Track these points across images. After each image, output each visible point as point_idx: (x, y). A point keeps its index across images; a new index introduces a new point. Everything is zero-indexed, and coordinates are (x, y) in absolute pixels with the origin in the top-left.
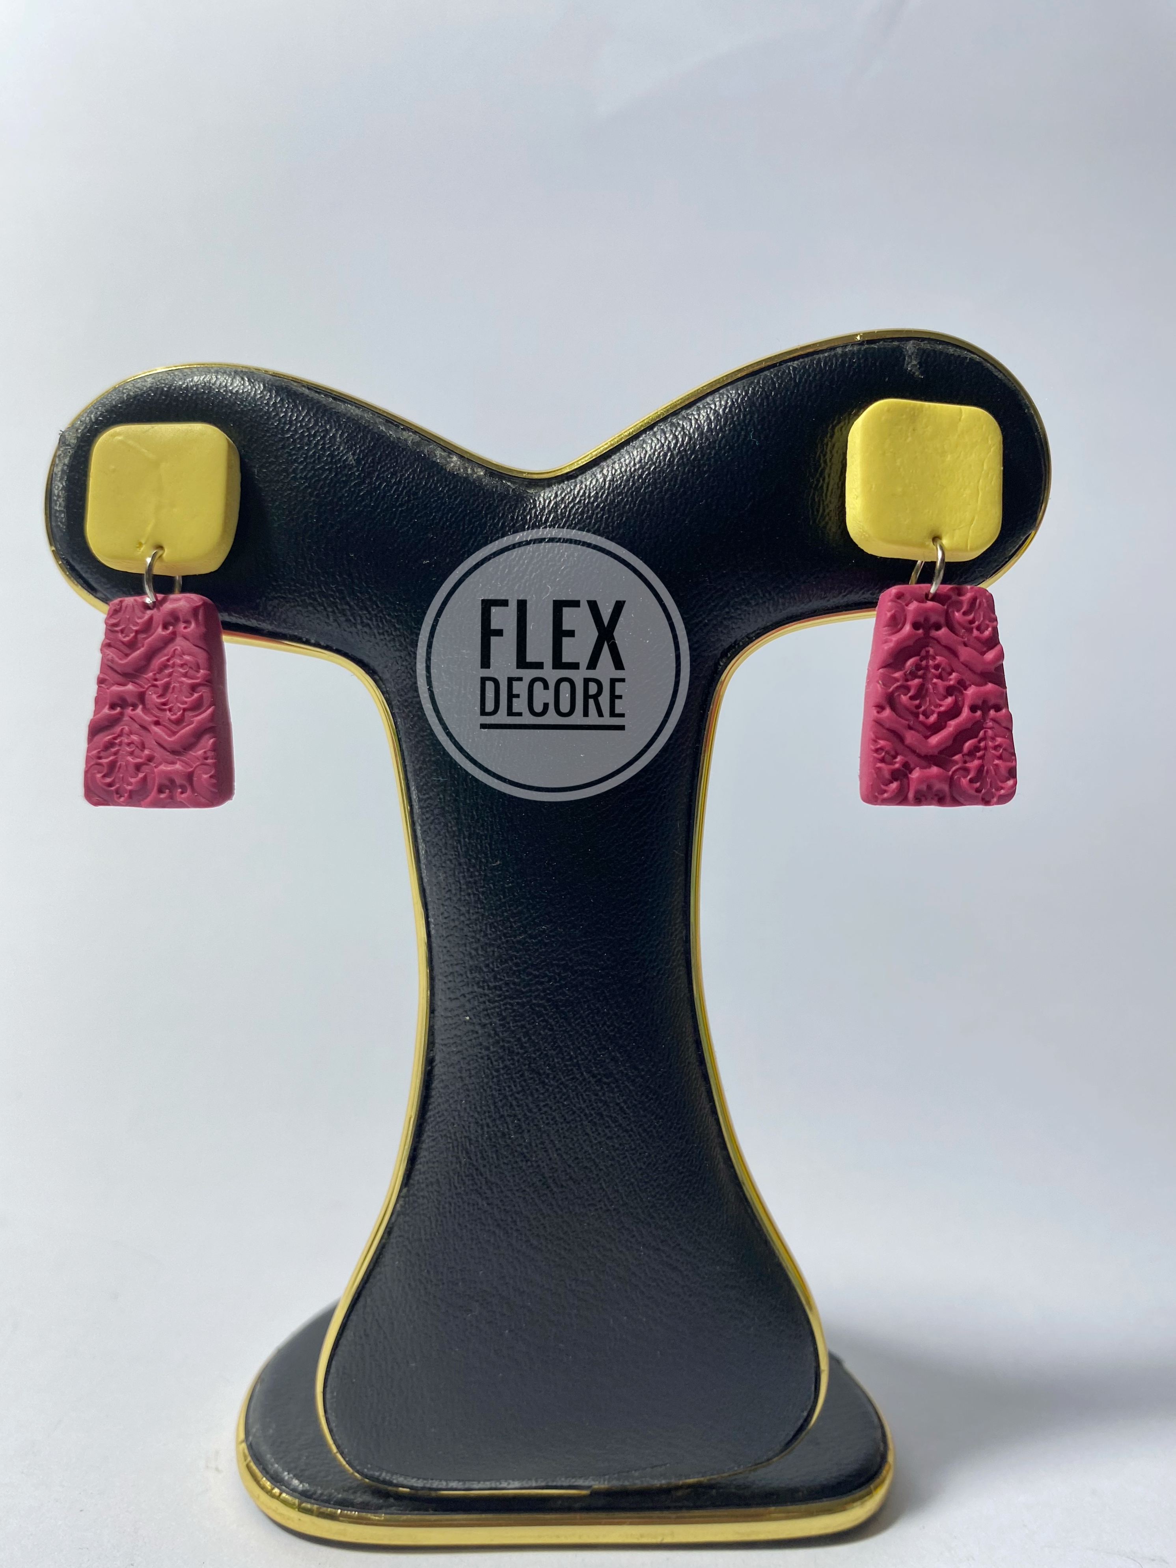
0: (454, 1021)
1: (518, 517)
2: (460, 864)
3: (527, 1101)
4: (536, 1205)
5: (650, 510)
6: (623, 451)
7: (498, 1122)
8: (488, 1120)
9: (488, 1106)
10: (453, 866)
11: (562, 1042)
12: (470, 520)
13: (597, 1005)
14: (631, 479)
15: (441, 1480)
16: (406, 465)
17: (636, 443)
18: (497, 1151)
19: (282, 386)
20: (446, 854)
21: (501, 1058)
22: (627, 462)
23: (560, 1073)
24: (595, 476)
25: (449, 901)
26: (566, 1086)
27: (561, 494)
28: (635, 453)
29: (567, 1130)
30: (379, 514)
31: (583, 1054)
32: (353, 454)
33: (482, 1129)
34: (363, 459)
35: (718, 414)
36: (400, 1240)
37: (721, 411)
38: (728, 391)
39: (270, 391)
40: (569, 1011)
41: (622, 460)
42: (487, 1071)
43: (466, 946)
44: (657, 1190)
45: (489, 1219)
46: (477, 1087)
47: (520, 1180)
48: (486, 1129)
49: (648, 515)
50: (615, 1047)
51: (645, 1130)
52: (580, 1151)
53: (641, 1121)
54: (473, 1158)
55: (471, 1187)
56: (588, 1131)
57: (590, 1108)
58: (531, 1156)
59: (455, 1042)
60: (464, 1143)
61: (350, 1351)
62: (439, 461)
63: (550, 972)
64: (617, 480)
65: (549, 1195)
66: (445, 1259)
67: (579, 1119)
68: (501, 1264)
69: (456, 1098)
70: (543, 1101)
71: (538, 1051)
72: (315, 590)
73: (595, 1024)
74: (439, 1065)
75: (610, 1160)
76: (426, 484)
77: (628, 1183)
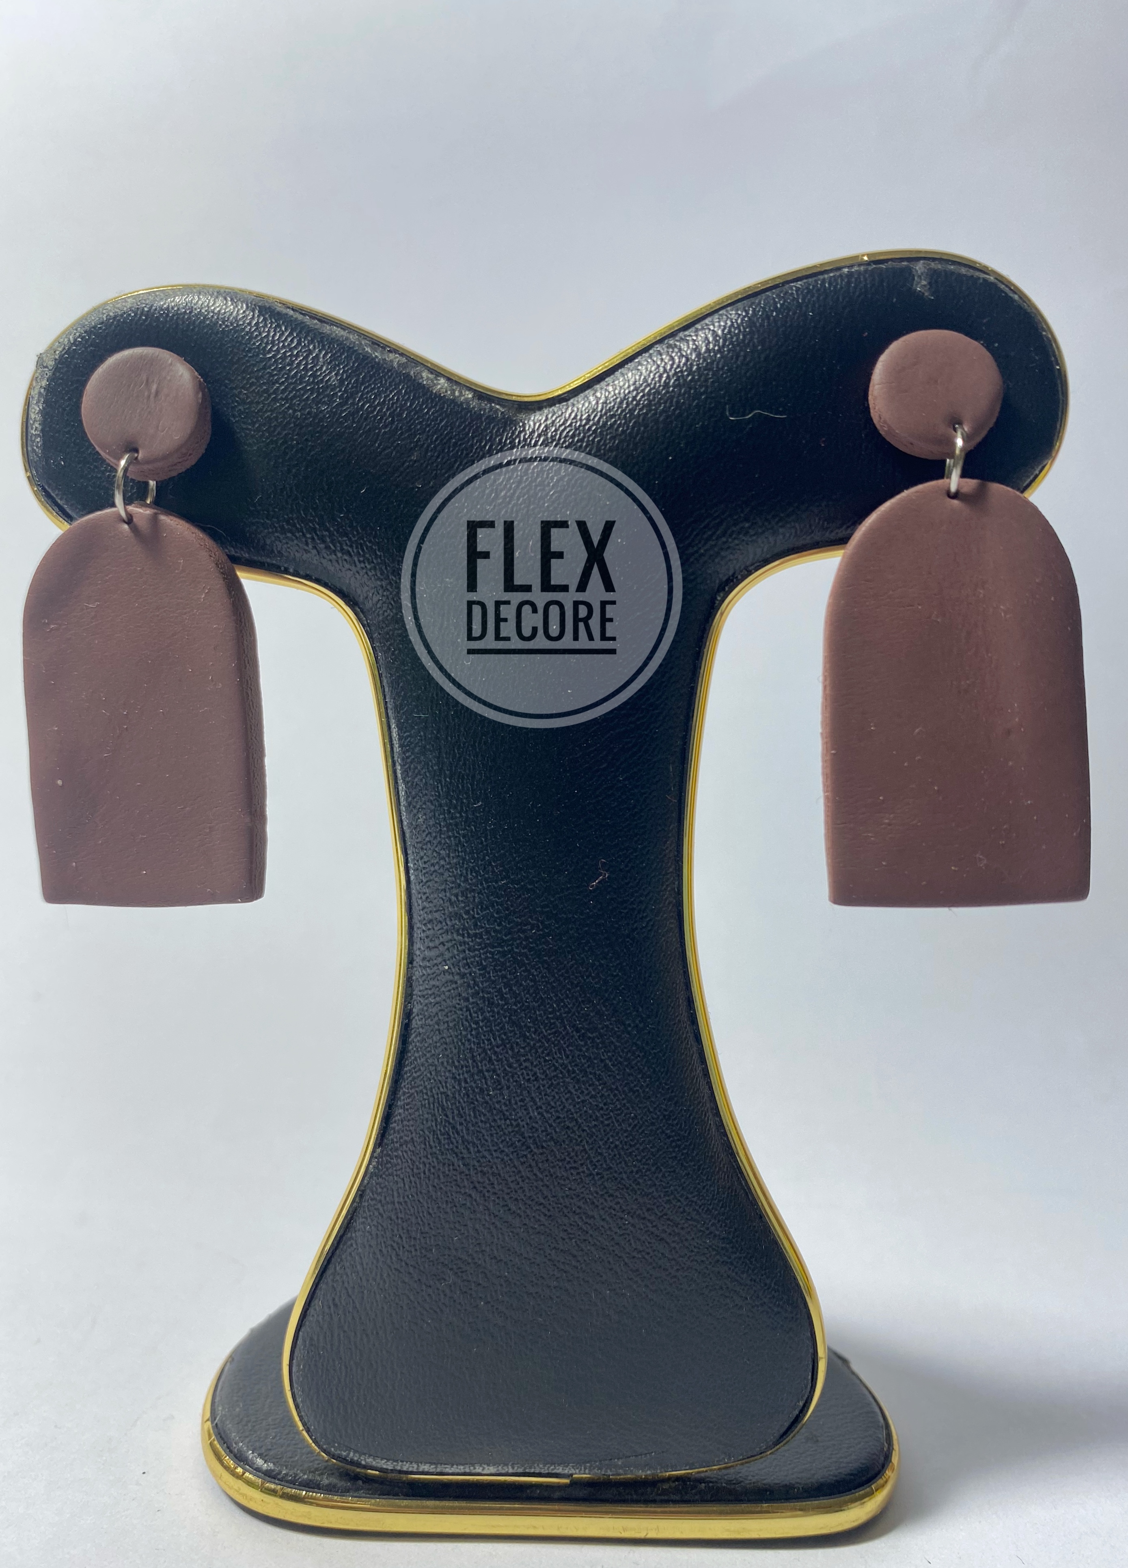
0: (432, 971)
1: (506, 440)
2: (441, 805)
3: (507, 1056)
4: (514, 1166)
5: (644, 432)
6: (617, 374)
7: (476, 1077)
8: (466, 1075)
9: (465, 1059)
10: (433, 807)
11: (545, 993)
13: (582, 956)
14: (625, 402)
15: (411, 1463)
16: (390, 385)
17: (631, 365)
18: (474, 1108)
19: (265, 307)
20: (426, 794)
21: (481, 1009)
22: (622, 384)
23: (541, 1027)
24: (588, 398)
25: (429, 844)
26: (548, 1041)
27: (552, 417)
28: (630, 375)
29: (549, 1088)
30: (361, 436)
31: (567, 1006)
32: (336, 375)
33: (460, 1084)
34: (346, 379)
35: (717, 335)
36: (372, 1203)
37: (720, 332)
38: (727, 311)
39: (253, 311)
40: (552, 961)
41: (616, 382)
42: (465, 1023)
43: (445, 892)
44: (643, 1154)
45: (466, 1180)
46: (455, 1040)
47: (498, 1139)
48: (463, 1084)
49: (642, 438)
50: (600, 1000)
51: (631, 1090)
52: (562, 1110)
53: (627, 1080)
54: (450, 1116)
55: (447, 1146)
56: (570, 1088)
57: (573, 1064)
58: (511, 1114)
59: (434, 993)
60: (440, 1100)
61: (318, 1321)
62: (425, 383)
63: (532, 919)
64: (610, 403)
65: (529, 1156)
66: (419, 1224)
67: (561, 1075)
68: (476, 1230)
69: (433, 1051)
70: (524, 1056)
71: (519, 1003)
72: (295, 515)
73: (579, 975)
74: (416, 1018)
75: (594, 1120)
76: (411, 405)
77: (612, 1146)
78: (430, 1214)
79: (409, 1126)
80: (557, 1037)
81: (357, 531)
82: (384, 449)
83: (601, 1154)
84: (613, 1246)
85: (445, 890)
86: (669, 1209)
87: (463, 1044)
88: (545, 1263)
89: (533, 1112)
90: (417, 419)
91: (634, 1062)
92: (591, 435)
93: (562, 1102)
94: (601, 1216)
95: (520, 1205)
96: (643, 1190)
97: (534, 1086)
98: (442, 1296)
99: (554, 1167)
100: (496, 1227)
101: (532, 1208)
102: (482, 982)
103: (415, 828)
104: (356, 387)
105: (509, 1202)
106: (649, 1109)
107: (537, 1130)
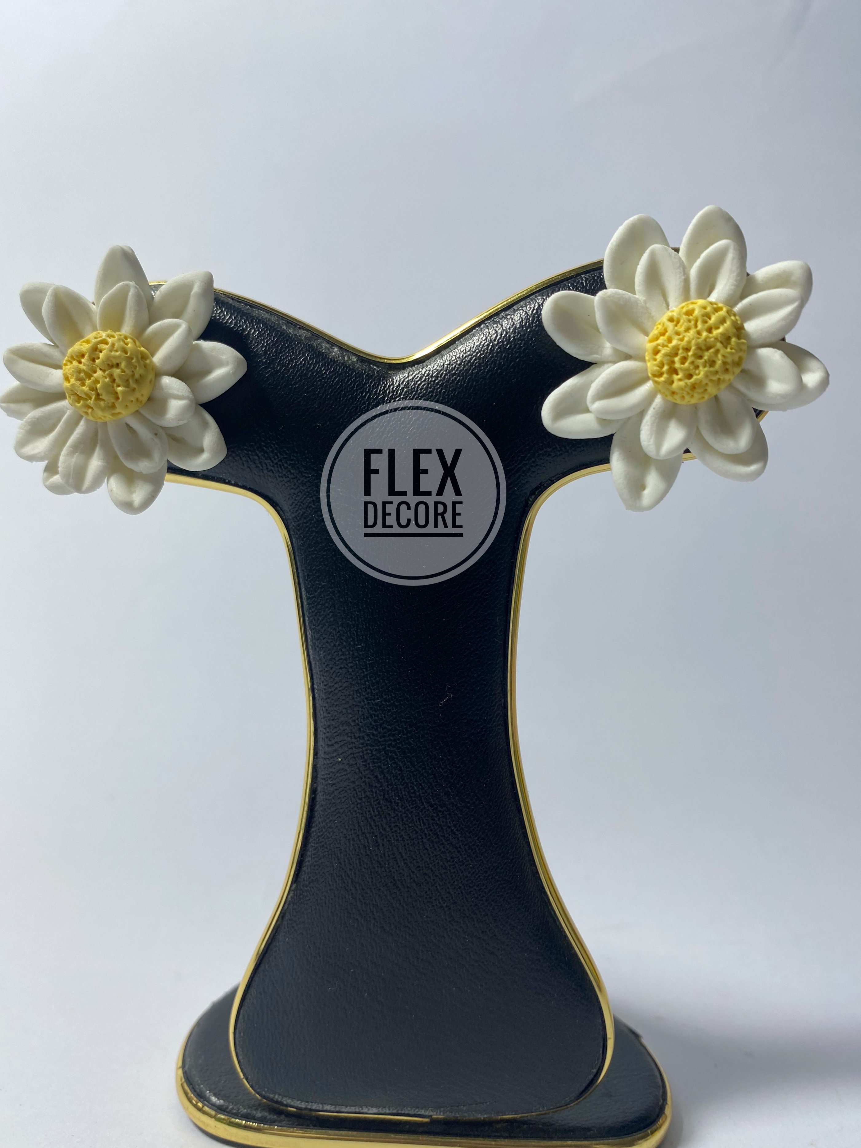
0: (330, 762)
1: (380, 392)
2: (335, 646)
3: (382, 822)
4: (388, 900)
5: (476, 386)
6: (458, 343)
7: (361, 837)
8: (354, 836)
9: (354, 825)
10: (330, 647)
11: (408, 779)
13: (434, 753)
14: (463, 363)
15: (318, 1104)
16: (300, 354)
17: (468, 337)
18: (360, 859)
20: (325, 638)
21: (364, 790)
22: (461, 351)
23: (406, 803)
24: (437, 362)
25: (327, 673)
26: (411, 812)
27: (412, 375)
28: (467, 344)
29: (412, 845)
30: (279, 390)
31: (424, 789)
33: (349, 842)
35: (528, 314)
36: (290, 922)
40: (413, 757)
41: (457, 349)
42: (353, 799)
44: (479, 893)
45: (354, 909)
46: (346, 811)
47: (376, 881)
49: (475, 389)
50: (447, 784)
51: (470, 848)
52: (421, 861)
53: (467, 841)
54: (343, 864)
55: (341, 885)
56: (427, 846)
58: (385, 864)
59: (331, 778)
60: (336, 852)
61: (253, 1003)
62: (324, 351)
63: (399, 727)
65: (398, 893)
67: (420, 837)
68: (362, 944)
69: (331, 818)
70: (394, 823)
71: (391, 786)
73: (432, 766)
74: (320, 794)
75: (443, 869)
76: (314, 368)
78: (329, 931)
79: (314, 870)
80: (417, 810)
81: (277, 456)
82: (295, 400)
84: (458, 957)
85: (338, 705)
86: (497, 932)
87: (352, 814)
88: (410, 967)
89: (401, 863)
90: (318, 377)
91: (472, 829)
92: (439, 388)
93: (421, 856)
94: (449, 936)
95: (392, 927)
96: (479, 918)
97: (401, 844)
99: (415, 901)
100: (375, 942)
101: (400, 930)
102: (364, 771)
103: (318, 661)
104: (276, 355)
105: (384, 924)
106: (483, 862)
107: (403, 875)
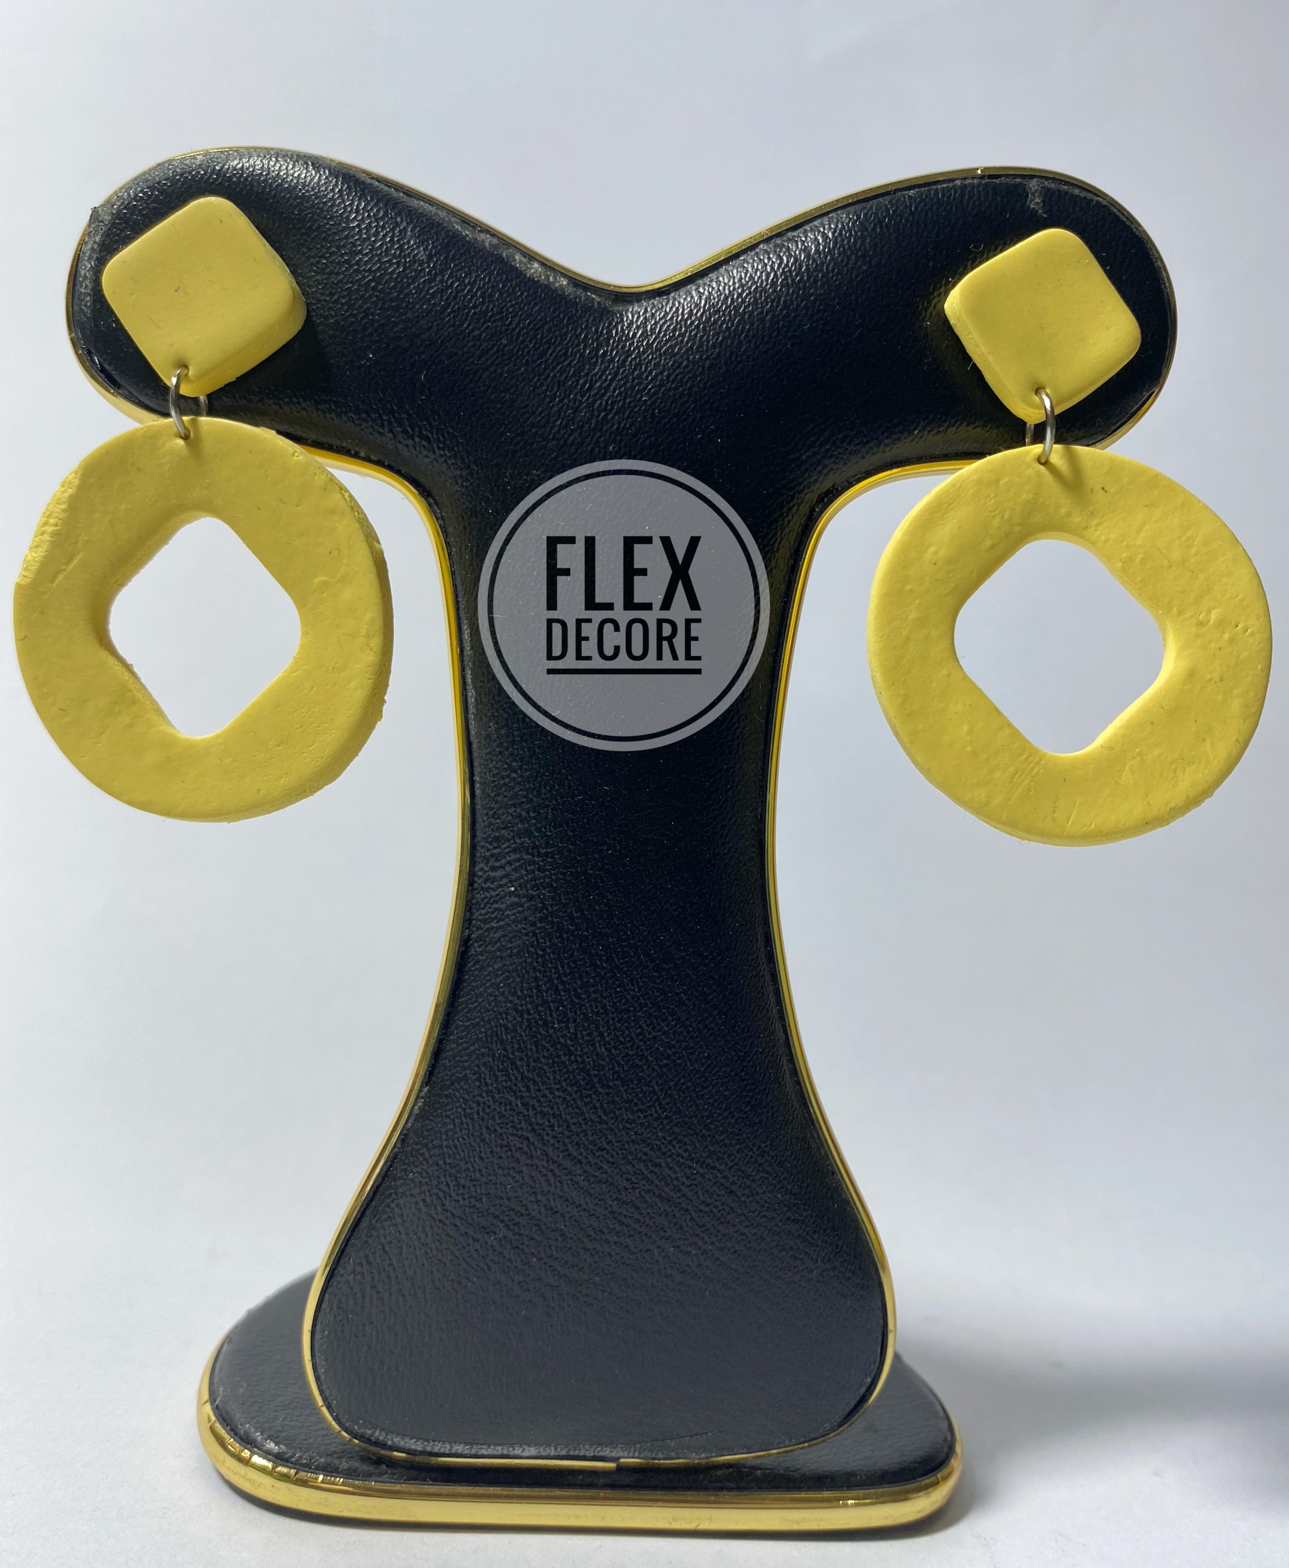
0: (496, 893)
4: (578, 1107)
6: (722, 270)
7: (541, 1009)
8: (529, 1006)
10: (506, 716)
11: (619, 919)
12: (550, 328)
19: (349, 174)
24: (690, 293)
25: (498, 757)
28: (735, 271)
29: (619, 1022)
31: (642, 935)
32: (425, 250)
33: (522, 1016)
34: (435, 255)
35: (827, 237)
37: (830, 235)
38: (837, 215)
39: (337, 178)
40: (629, 885)
42: (531, 949)
43: (515, 807)
45: (523, 1123)
46: (519, 968)
47: (561, 1077)
48: (526, 1016)
50: (677, 928)
52: (632, 1046)
55: (504, 1084)
57: (646, 997)
58: (576, 1050)
59: (496, 917)
60: (499, 1032)
61: (347, 1282)
62: (518, 265)
63: (609, 839)
64: (714, 298)
65: (594, 1096)
66: (468, 1169)
67: (632, 1009)
68: (532, 1177)
69: (493, 981)
70: (593, 986)
71: (591, 929)
72: (372, 395)
73: (656, 900)
74: (476, 944)
75: (665, 1059)
76: (503, 287)
77: (684, 1087)
78: (481, 1158)
79: (462, 1062)
80: (631, 967)
81: (439, 416)
82: (473, 330)
83: (671, 1096)
84: (679, 1198)
85: (514, 805)
86: (740, 1159)
87: (528, 972)
88: (605, 1215)
89: (601, 1048)
90: (510, 301)
91: (710, 997)
92: (692, 331)
93: (632, 1038)
94: (668, 1165)
95: (582, 1150)
96: (714, 1137)
97: (603, 1019)
98: (491, 1250)
99: (619, 1109)
100: (554, 1174)
101: (594, 1154)
102: (551, 905)
104: (446, 264)
105: (569, 1146)
106: (723, 1049)
107: (603, 1067)
